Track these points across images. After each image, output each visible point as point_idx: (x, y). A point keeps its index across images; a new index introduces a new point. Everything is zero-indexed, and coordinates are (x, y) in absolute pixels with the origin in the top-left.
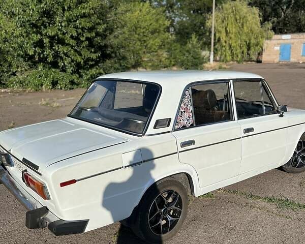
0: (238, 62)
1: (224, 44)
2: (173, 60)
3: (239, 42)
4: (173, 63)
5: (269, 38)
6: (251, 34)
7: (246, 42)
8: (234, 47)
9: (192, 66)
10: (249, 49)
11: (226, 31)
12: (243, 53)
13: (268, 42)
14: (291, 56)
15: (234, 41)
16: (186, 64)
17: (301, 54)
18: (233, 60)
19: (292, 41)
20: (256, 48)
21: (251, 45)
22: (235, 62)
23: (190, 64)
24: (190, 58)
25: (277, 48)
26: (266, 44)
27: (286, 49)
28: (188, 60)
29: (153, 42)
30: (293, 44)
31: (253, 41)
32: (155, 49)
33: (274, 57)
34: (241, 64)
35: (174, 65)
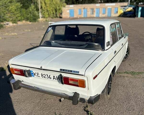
0: (52, 18)
1: (44, 9)
2: (22, 17)
3: (51, 8)
4: (23, 19)
5: (64, 6)
6: (56, 5)
7: (54, 8)
8: (49, 11)
9: (33, 20)
10: (56, 11)
11: (45, 3)
12: (53, 13)
13: (64, 8)
14: (74, 15)
15: (49, 8)
16: (30, 19)
17: (78, 14)
18: (49, 17)
19: (74, 8)
20: (59, 11)
21: (57, 9)
22: (51, 18)
23: (32, 19)
24: (32, 16)
25: (68, 11)
26: (63, 9)
27: (72, 12)
28: (31, 17)
29: (12, 8)
30: (74, 9)
31: (58, 8)
32: (13, 11)
33: (67, 15)
34: (53, 19)
35: (23, 20)
